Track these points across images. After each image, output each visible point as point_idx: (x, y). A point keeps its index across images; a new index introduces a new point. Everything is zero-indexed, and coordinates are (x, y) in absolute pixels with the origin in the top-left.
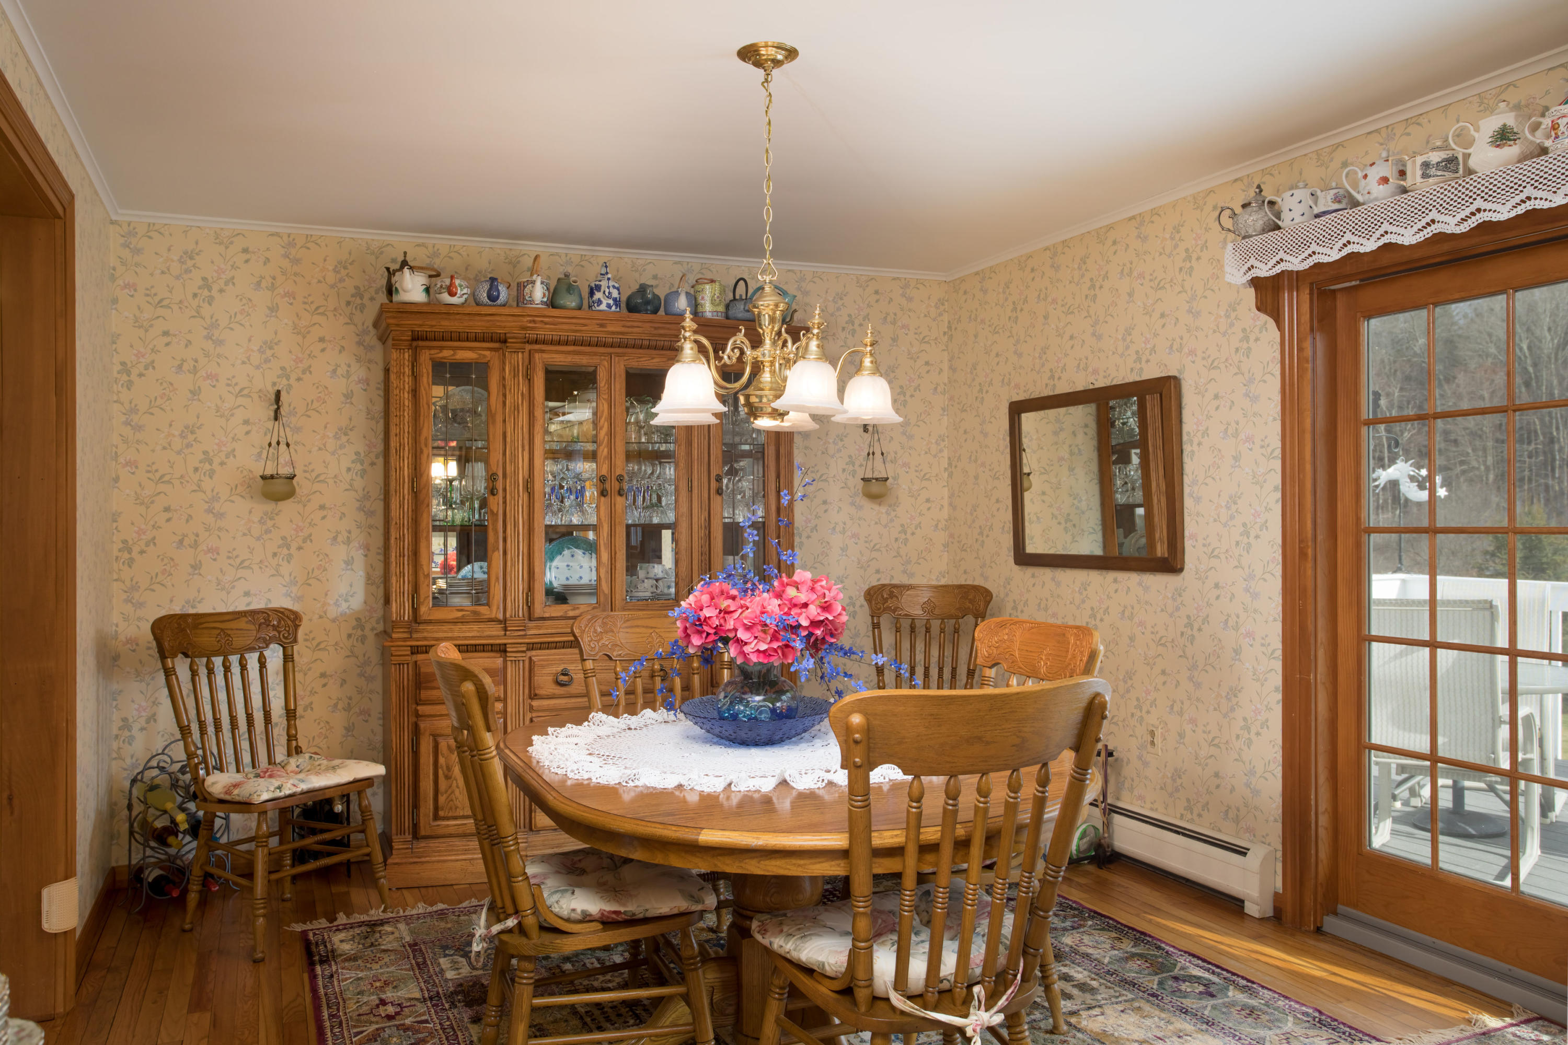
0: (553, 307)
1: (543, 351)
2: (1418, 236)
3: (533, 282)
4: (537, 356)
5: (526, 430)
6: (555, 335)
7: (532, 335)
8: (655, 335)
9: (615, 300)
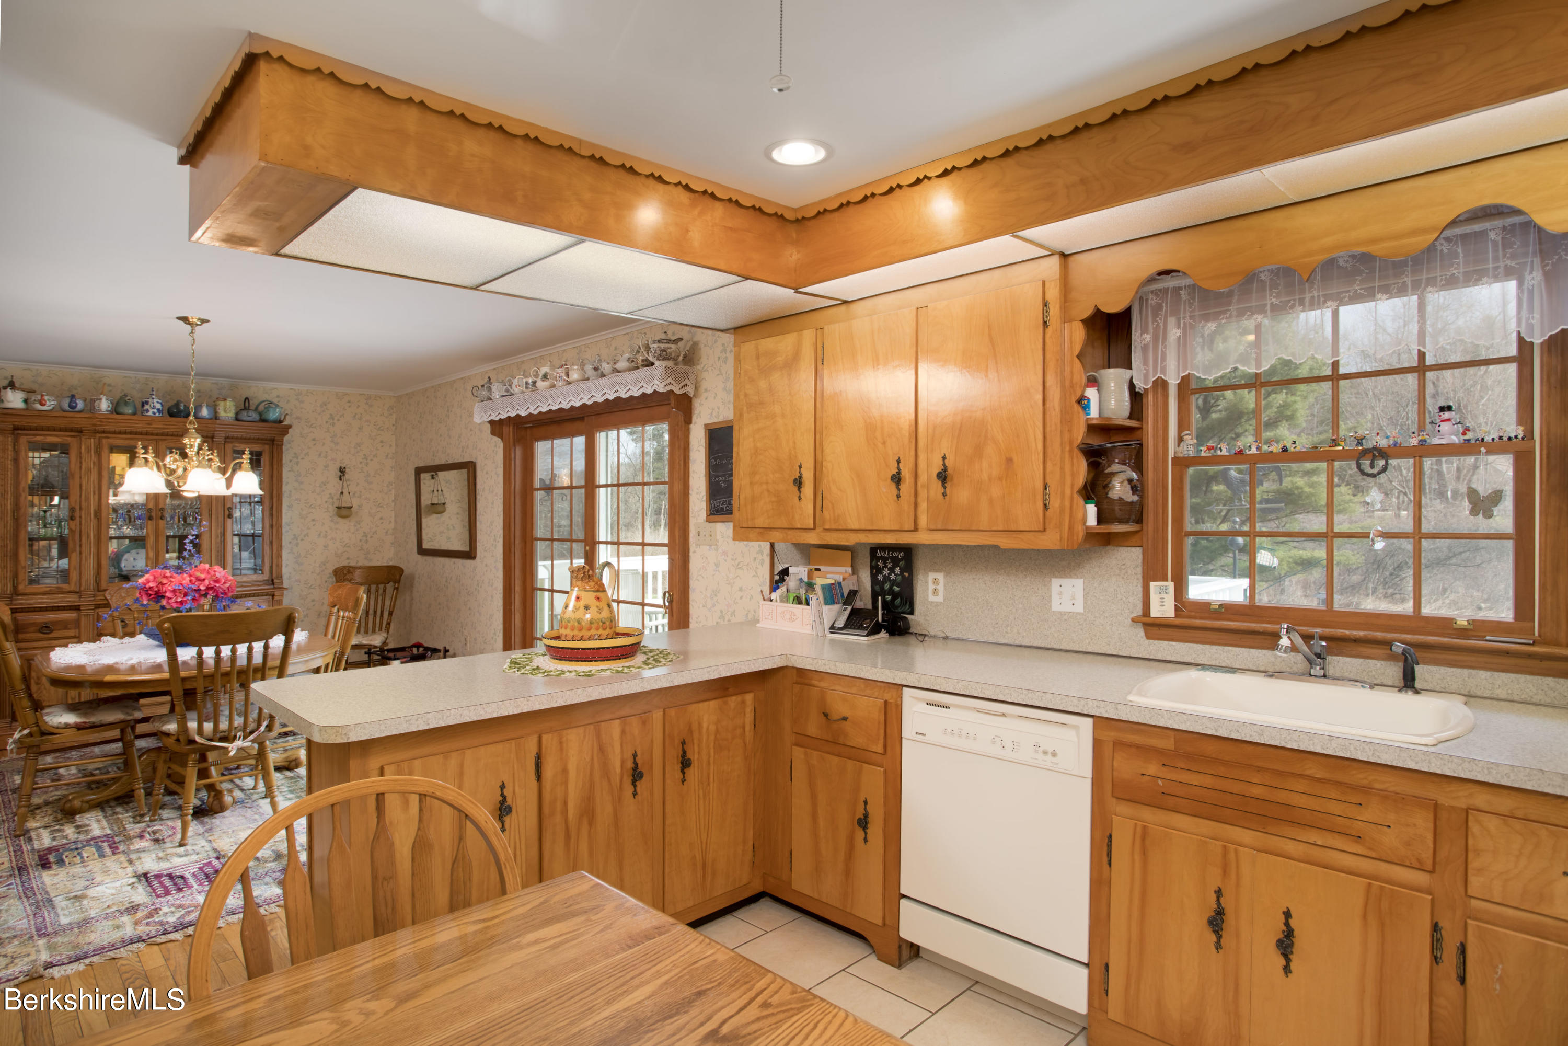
0: (117, 413)
1: (108, 438)
3: (101, 399)
4: (104, 441)
5: (96, 483)
6: (117, 429)
7: (100, 428)
9: (158, 410)
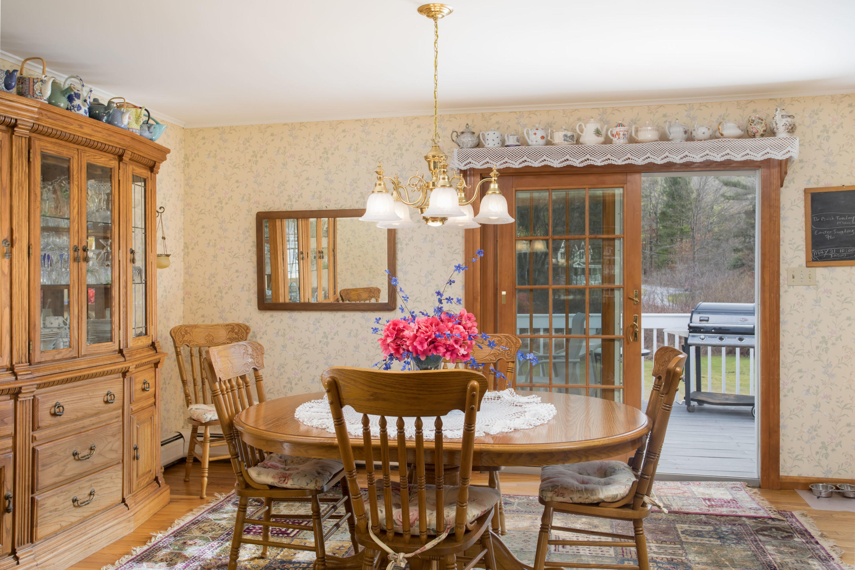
1: (39, 139)
2: (560, 164)
3: (43, 81)
4: (36, 143)
5: (27, 204)
8: (107, 140)
